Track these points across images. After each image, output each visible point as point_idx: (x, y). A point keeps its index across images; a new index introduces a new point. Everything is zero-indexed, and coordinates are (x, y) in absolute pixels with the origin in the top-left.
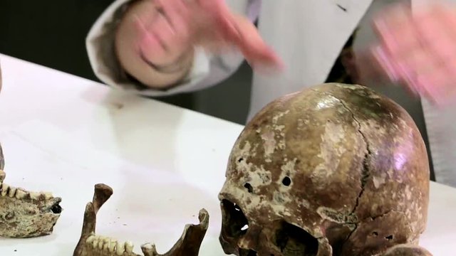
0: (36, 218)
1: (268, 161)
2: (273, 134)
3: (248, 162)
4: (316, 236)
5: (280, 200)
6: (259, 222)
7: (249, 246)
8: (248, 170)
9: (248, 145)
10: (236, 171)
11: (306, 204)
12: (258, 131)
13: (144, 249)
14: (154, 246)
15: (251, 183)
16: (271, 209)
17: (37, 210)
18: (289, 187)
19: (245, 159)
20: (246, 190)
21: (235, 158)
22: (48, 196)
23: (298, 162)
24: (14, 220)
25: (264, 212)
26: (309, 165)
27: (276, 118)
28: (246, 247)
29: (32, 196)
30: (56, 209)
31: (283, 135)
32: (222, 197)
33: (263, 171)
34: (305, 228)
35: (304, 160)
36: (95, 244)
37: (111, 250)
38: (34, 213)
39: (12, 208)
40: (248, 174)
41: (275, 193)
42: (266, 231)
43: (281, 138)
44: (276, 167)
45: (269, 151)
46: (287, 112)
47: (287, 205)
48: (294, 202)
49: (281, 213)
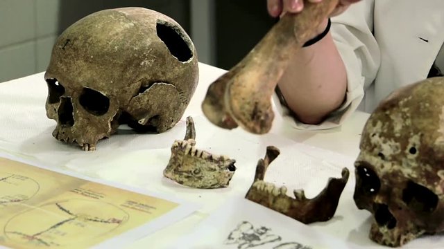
0: (216, 174)
1: (398, 135)
2: (400, 115)
3: (380, 137)
4: (437, 193)
5: (408, 165)
6: (391, 182)
7: (383, 201)
8: (381, 142)
9: (379, 124)
10: (370, 144)
11: (429, 168)
12: (388, 112)
13: (295, 193)
14: (303, 192)
15: (384, 153)
16: (400, 171)
17: (217, 168)
18: (415, 155)
19: (378, 135)
20: (380, 158)
21: (369, 134)
22: (225, 158)
23: (422, 135)
24: (200, 175)
25: (395, 174)
26: (431, 137)
27: (401, 103)
28: (380, 202)
29: (214, 157)
30: (232, 168)
31: (408, 115)
32: (358, 164)
33: (393, 143)
34: (429, 187)
35: (427, 134)
36: (258, 188)
37: (270, 191)
38: (215, 170)
39: (198, 165)
40: (380, 146)
41: (404, 160)
42: (395, 190)
43: (407, 117)
44: (404, 140)
45: (398, 128)
46: (410, 98)
47: (414, 169)
48: (419, 167)
49: (409, 175)
